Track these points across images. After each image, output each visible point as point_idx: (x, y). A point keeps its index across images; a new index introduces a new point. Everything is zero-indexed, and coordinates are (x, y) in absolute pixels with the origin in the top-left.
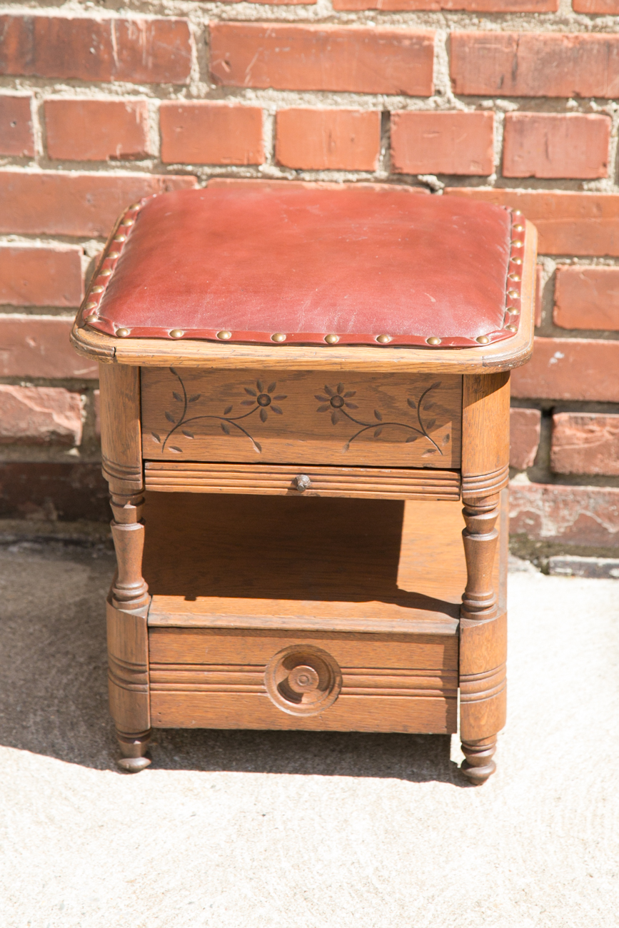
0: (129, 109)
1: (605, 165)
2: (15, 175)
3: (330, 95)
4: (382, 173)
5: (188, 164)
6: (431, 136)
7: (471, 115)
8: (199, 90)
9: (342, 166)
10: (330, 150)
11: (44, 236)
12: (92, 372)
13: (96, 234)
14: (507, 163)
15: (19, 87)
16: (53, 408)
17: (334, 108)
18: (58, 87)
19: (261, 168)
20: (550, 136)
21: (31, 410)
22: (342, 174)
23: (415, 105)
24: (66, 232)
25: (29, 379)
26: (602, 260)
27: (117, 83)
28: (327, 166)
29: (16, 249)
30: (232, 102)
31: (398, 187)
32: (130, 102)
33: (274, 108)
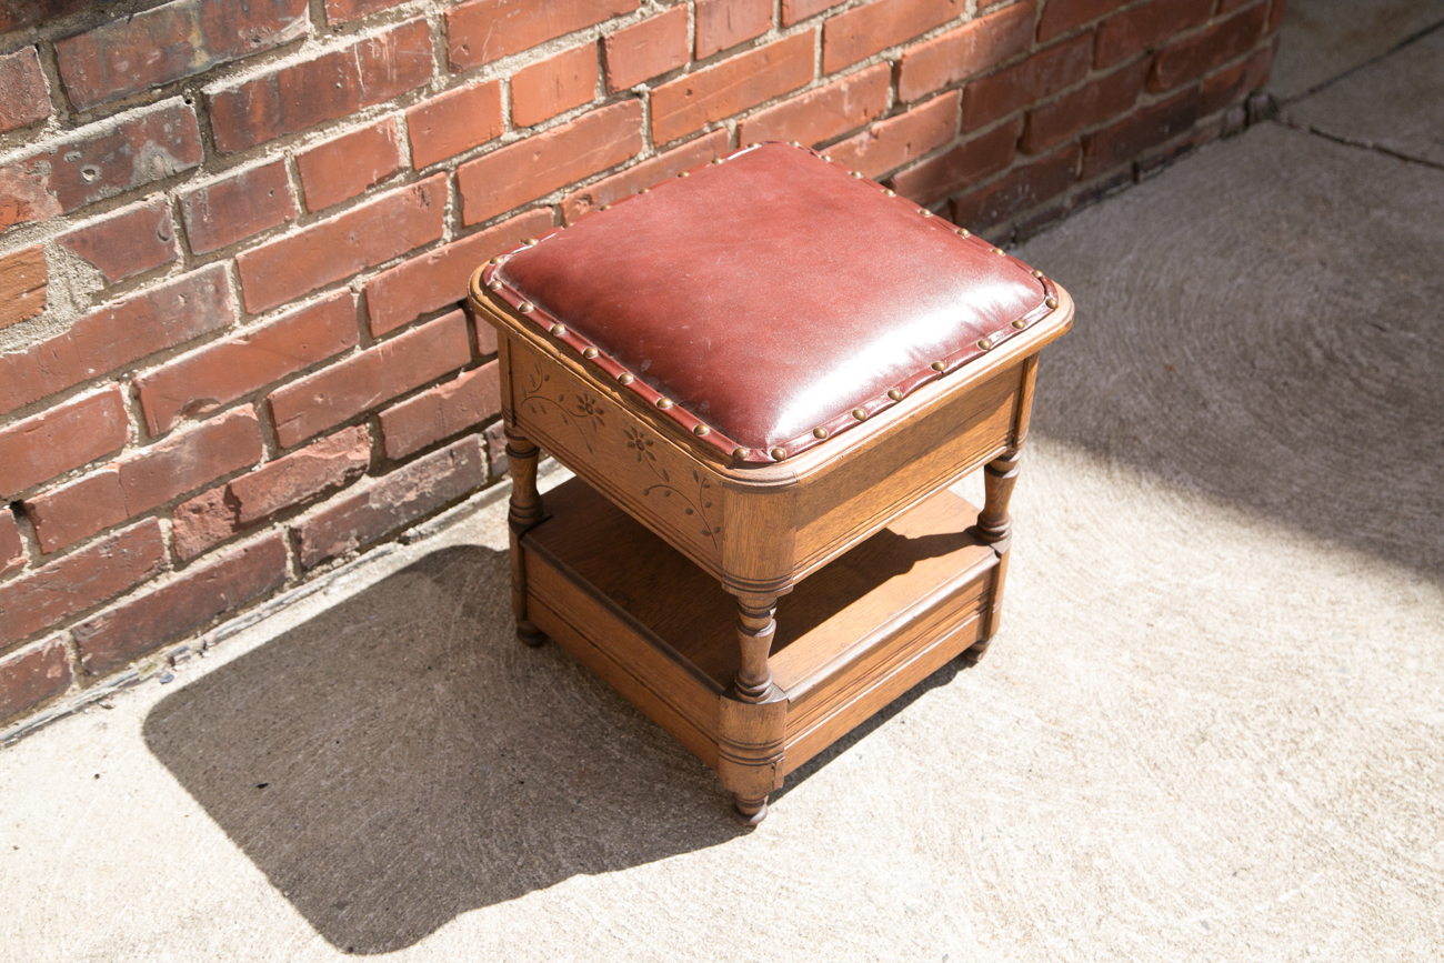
0: (380, 131)
1: (771, 18)
2: (279, 244)
3: (555, 42)
4: (601, 99)
5: (438, 163)
6: (640, 46)
7: (670, 13)
8: (439, 84)
9: (569, 107)
10: (559, 96)
11: (315, 292)
12: (378, 398)
13: (362, 267)
14: (700, 48)
15: (268, 153)
16: (344, 449)
17: (559, 53)
18: (307, 137)
19: (502, 138)
20: (731, 9)
21: (327, 460)
22: (569, 114)
23: (625, 23)
24: (334, 279)
25: (320, 434)
26: (769, 103)
27: (364, 110)
28: (558, 111)
29: (291, 317)
30: (471, 84)
31: (615, 106)
32: (380, 123)
33: (508, 74)
